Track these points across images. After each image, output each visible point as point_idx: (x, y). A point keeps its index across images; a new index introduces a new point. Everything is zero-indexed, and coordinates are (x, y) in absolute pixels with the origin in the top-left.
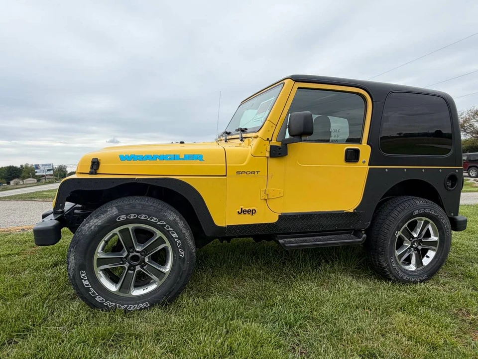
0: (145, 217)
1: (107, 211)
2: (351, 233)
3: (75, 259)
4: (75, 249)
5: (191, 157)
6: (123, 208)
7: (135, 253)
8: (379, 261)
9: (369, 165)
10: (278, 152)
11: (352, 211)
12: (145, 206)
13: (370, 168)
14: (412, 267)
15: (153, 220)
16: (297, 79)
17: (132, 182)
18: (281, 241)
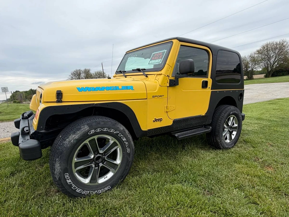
0: (107, 129)
1: (81, 128)
2: (203, 127)
3: (60, 166)
4: (60, 158)
5: (127, 88)
6: (92, 125)
7: (98, 155)
8: (216, 140)
9: (211, 89)
10: (173, 83)
11: (204, 115)
12: (106, 122)
13: (212, 91)
14: (228, 141)
15: (111, 131)
16: (181, 40)
17: (93, 106)
18: (176, 135)
